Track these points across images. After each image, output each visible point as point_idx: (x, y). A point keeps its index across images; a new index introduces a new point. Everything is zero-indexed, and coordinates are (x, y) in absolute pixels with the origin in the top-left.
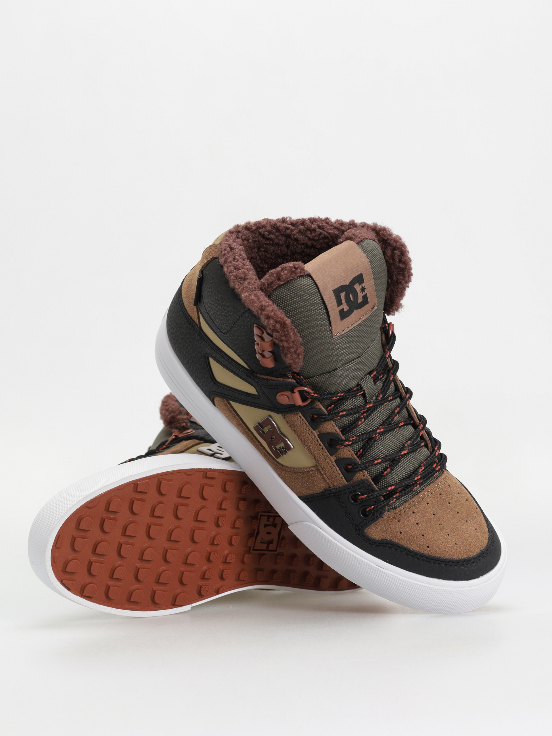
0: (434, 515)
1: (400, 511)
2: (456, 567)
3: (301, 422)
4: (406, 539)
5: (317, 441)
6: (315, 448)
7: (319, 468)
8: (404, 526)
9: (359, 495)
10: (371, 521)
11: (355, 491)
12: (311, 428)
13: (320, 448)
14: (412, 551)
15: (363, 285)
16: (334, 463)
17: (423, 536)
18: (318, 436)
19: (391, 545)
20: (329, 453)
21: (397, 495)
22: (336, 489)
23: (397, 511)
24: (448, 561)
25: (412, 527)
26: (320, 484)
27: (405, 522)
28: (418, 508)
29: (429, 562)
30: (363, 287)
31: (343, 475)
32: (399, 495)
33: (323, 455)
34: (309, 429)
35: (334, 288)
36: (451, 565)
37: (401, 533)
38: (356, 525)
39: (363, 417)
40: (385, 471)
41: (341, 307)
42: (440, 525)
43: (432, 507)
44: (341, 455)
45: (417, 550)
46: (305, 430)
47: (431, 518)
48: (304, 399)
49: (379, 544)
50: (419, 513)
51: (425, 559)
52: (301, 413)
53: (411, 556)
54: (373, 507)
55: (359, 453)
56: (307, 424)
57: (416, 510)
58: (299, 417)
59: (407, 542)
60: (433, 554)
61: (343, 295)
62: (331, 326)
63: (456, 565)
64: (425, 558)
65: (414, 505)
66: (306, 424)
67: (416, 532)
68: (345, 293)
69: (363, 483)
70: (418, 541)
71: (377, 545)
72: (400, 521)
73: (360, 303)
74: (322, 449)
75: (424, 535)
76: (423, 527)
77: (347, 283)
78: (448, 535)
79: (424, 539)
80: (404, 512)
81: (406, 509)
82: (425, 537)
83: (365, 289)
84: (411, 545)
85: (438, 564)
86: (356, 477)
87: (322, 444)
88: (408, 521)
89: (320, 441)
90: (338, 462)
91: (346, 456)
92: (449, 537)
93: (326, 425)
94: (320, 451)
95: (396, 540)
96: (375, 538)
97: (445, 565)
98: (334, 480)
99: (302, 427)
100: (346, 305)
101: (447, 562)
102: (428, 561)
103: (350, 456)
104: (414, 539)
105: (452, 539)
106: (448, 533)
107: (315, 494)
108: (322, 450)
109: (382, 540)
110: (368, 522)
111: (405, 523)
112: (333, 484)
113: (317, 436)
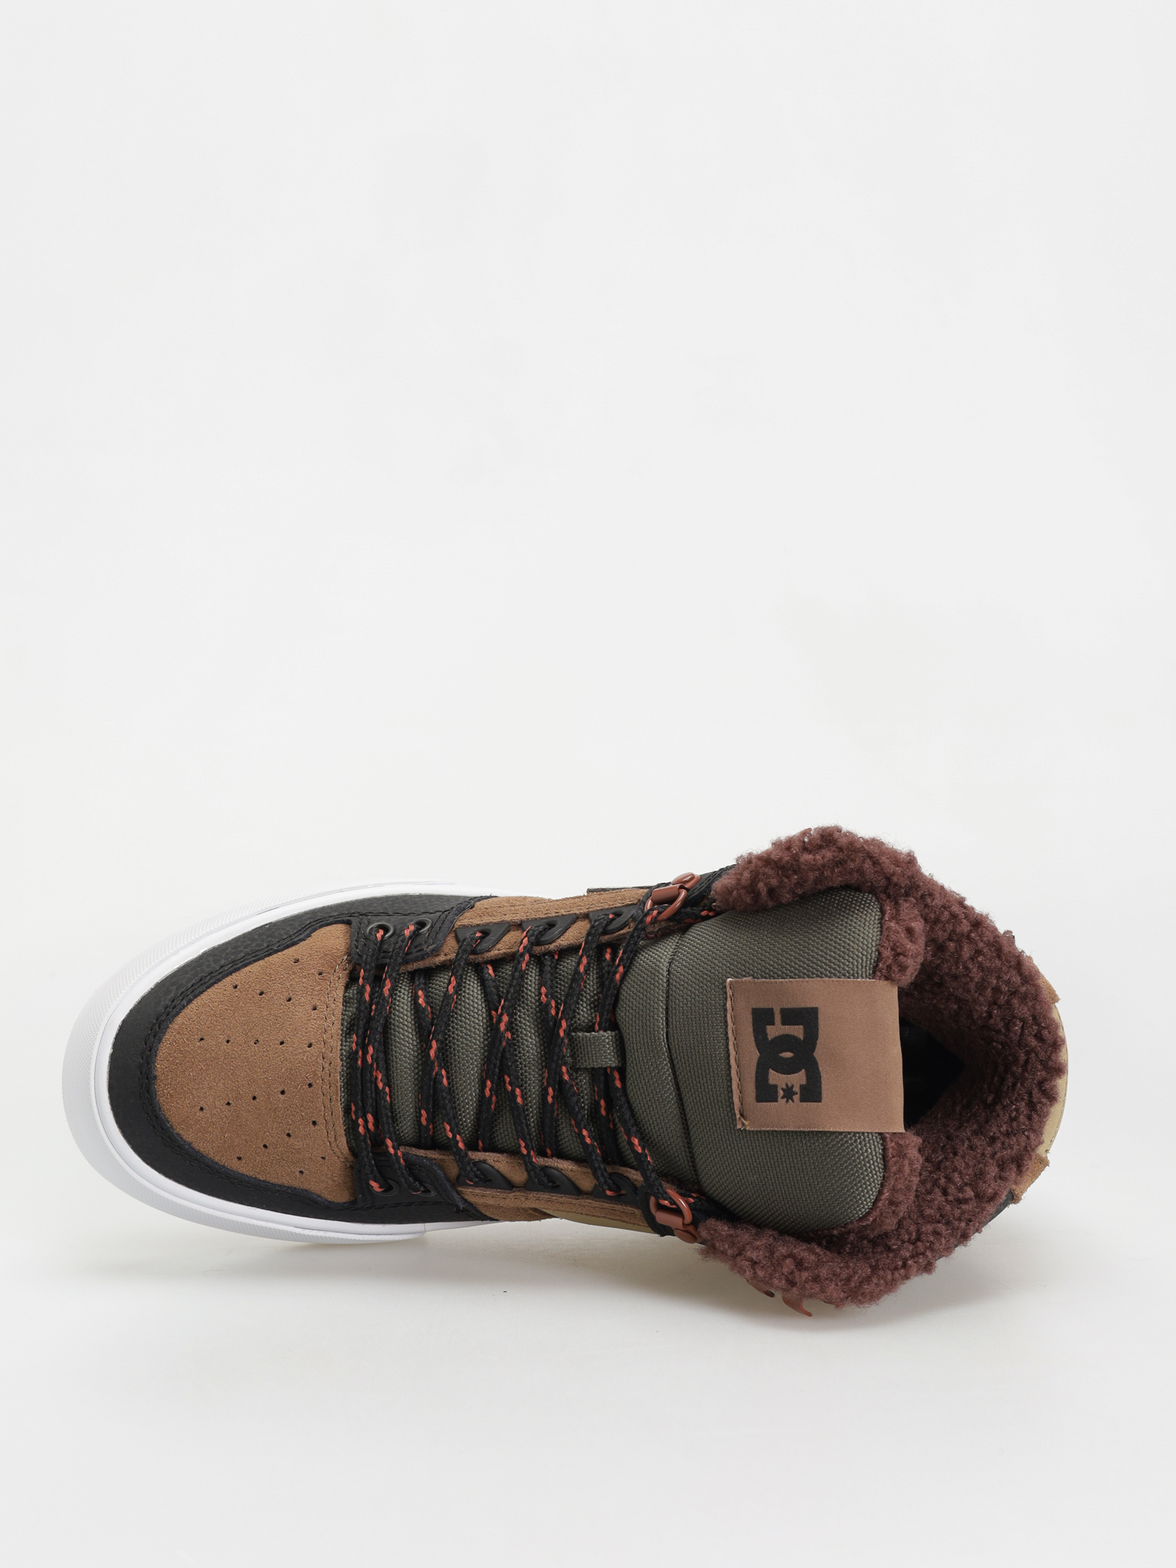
15: (796, 1098)
30: (794, 1096)
35: (821, 1016)
41: (778, 1018)
61: (798, 1031)
68: (800, 1039)
73: (768, 1073)
77: (818, 1054)
83: (787, 1101)
100: (777, 1034)
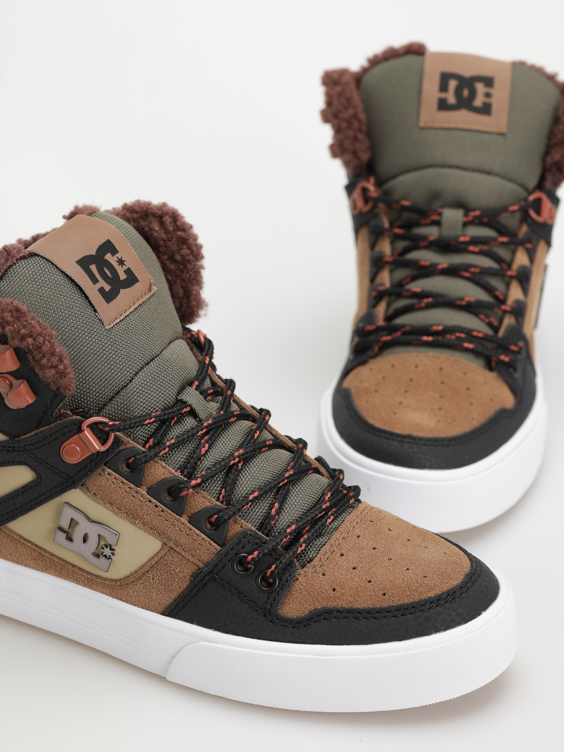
0: (374, 549)
1: (320, 560)
2: (437, 607)
3: (113, 482)
4: (346, 596)
5: (150, 501)
6: (151, 514)
7: (171, 544)
8: (334, 578)
9: (247, 557)
10: (281, 590)
11: (236, 554)
12: (132, 486)
13: (158, 512)
14: (361, 609)
15: (119, 255)
16: (189, 525)
17: (370, 582)
18: (147, 494)
19: (327, 615)
20: (174, 513)
21: (306, 536)
22: (207, 565)
23: (316, 562)
24: (422, 603)
25: (347, 576)
26: (183, 572)
27: (334, 572)
28: (346, 546)
29: (394, 616)
30: (120, 258)
31: (210, 538)
32: (308, 536)
33: (166, 520)
34: (130, 488)
35: (77, 260)
36: (430, 608)
37: (334, 590)
38: (262, 609)
39: (204, 441)
40: (271, 509)
41: (98, 285)
42: (388, 560)
43: (367, 539)
44: (194, 508)
45: (371, 606)
46: (125, 493)
47: (372, 553)
48: (103, 438)
49: (308, 621)
50: (351, 553)
51: (387, 614)
52: (108, 468)
53: (363, 618)
54: (274, 566)
55: (221, 497)
56: (125, 481)
57: (344, 550)
58: (107, 476)
59: (349, 599)
60: (396, 602)
62: (95, 311)
63: (437, 606)
64: (387, 612)
65: (339, 544)
66: (122, 482)
67: (357, 579)
69: (244, 537)
70: (366, 592)
71: (305, 624)
72: (326, 574)
73: (123, 280)
74: (162, 511)
75: (371, 579)
76: (364, 569)
78: (408, 569)
79: (374, 585)
80: (327, 559)
81: (328, 554)
82: (373, 583)
84: (356, 602)
85: (410, 613)
86: (231, 533)
87: (158, 504)
88: (338, 568)
89: (154, 500)
90: (194, 520)
91: (202, 505)
92: (411, 571)
93: (152, 471)
94: (160, 516)
95: (332, 604)
96: (299, 616)
97: (421, 611)
98: (198, 552)
99: (119, 489)
100: (105, 283)
101: (422, 606)
102: (392, 616)
103: (208, 504)
104: (358, 591)
105: (415, 573)
106: (407, 567)
107: (182, 593)
108: (162, 514)
109: (310, 612)
110: (278, 595)
111: (334, 574)
112: (202, 560)
113: (145, 493)
